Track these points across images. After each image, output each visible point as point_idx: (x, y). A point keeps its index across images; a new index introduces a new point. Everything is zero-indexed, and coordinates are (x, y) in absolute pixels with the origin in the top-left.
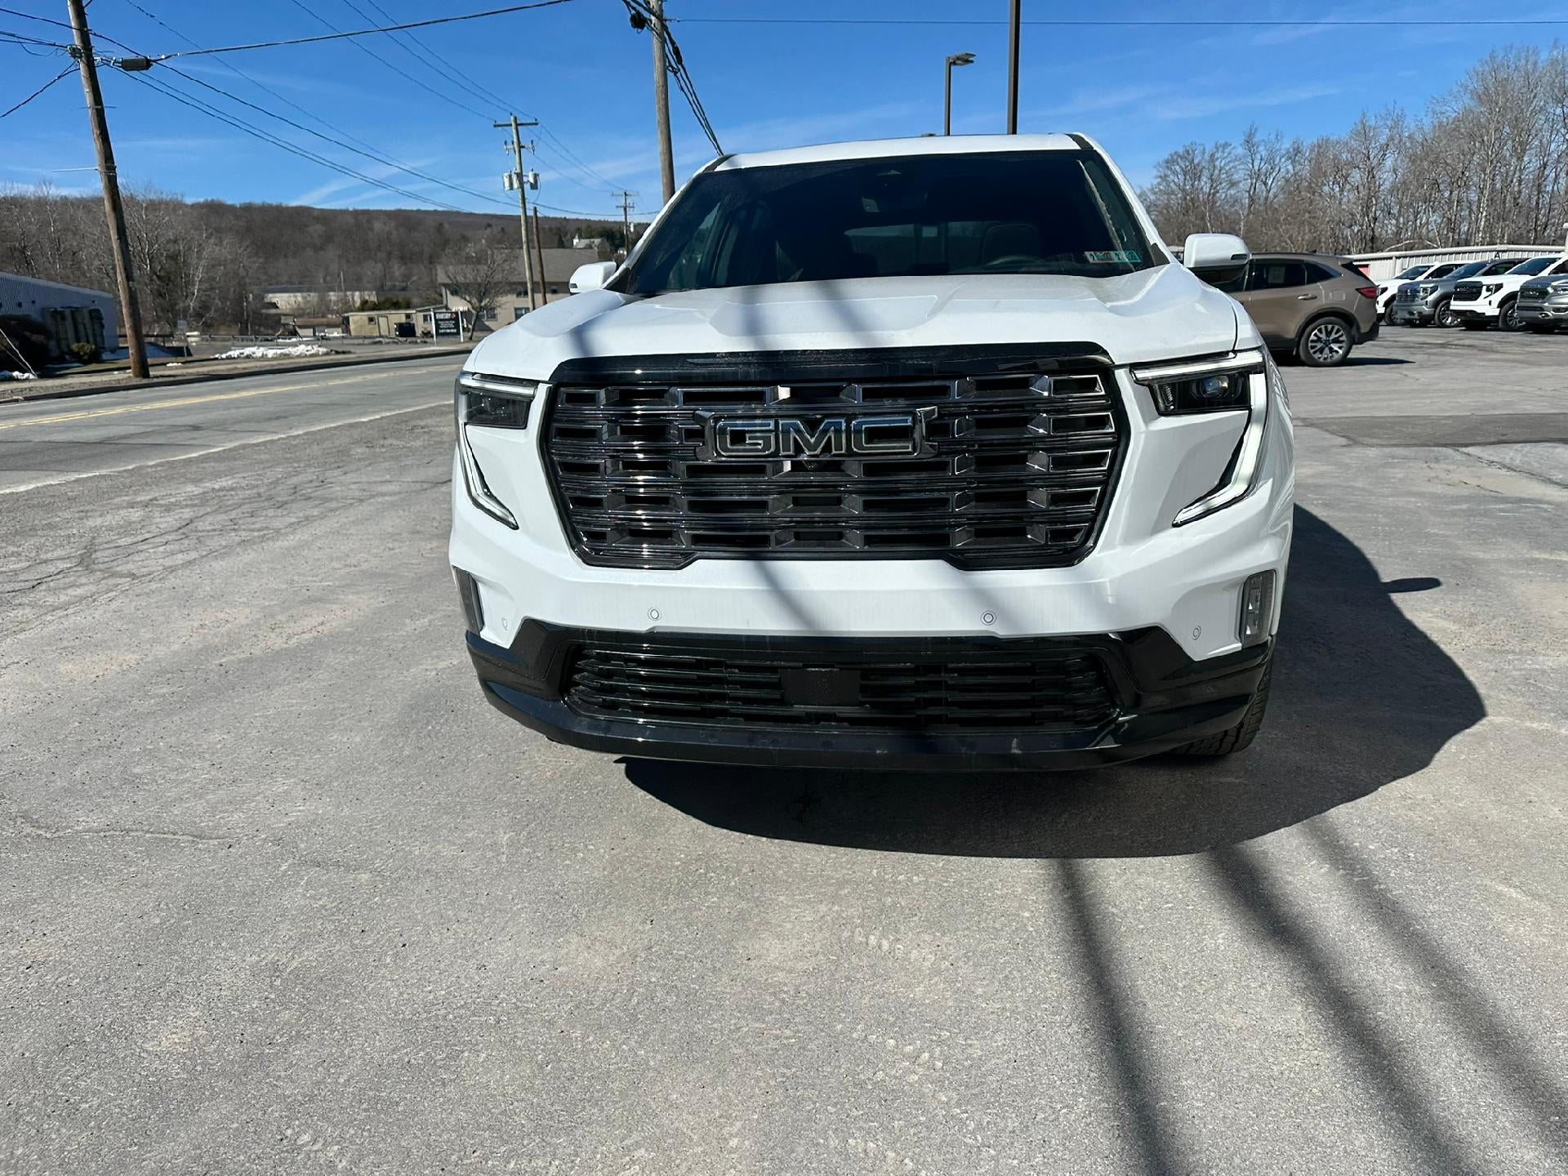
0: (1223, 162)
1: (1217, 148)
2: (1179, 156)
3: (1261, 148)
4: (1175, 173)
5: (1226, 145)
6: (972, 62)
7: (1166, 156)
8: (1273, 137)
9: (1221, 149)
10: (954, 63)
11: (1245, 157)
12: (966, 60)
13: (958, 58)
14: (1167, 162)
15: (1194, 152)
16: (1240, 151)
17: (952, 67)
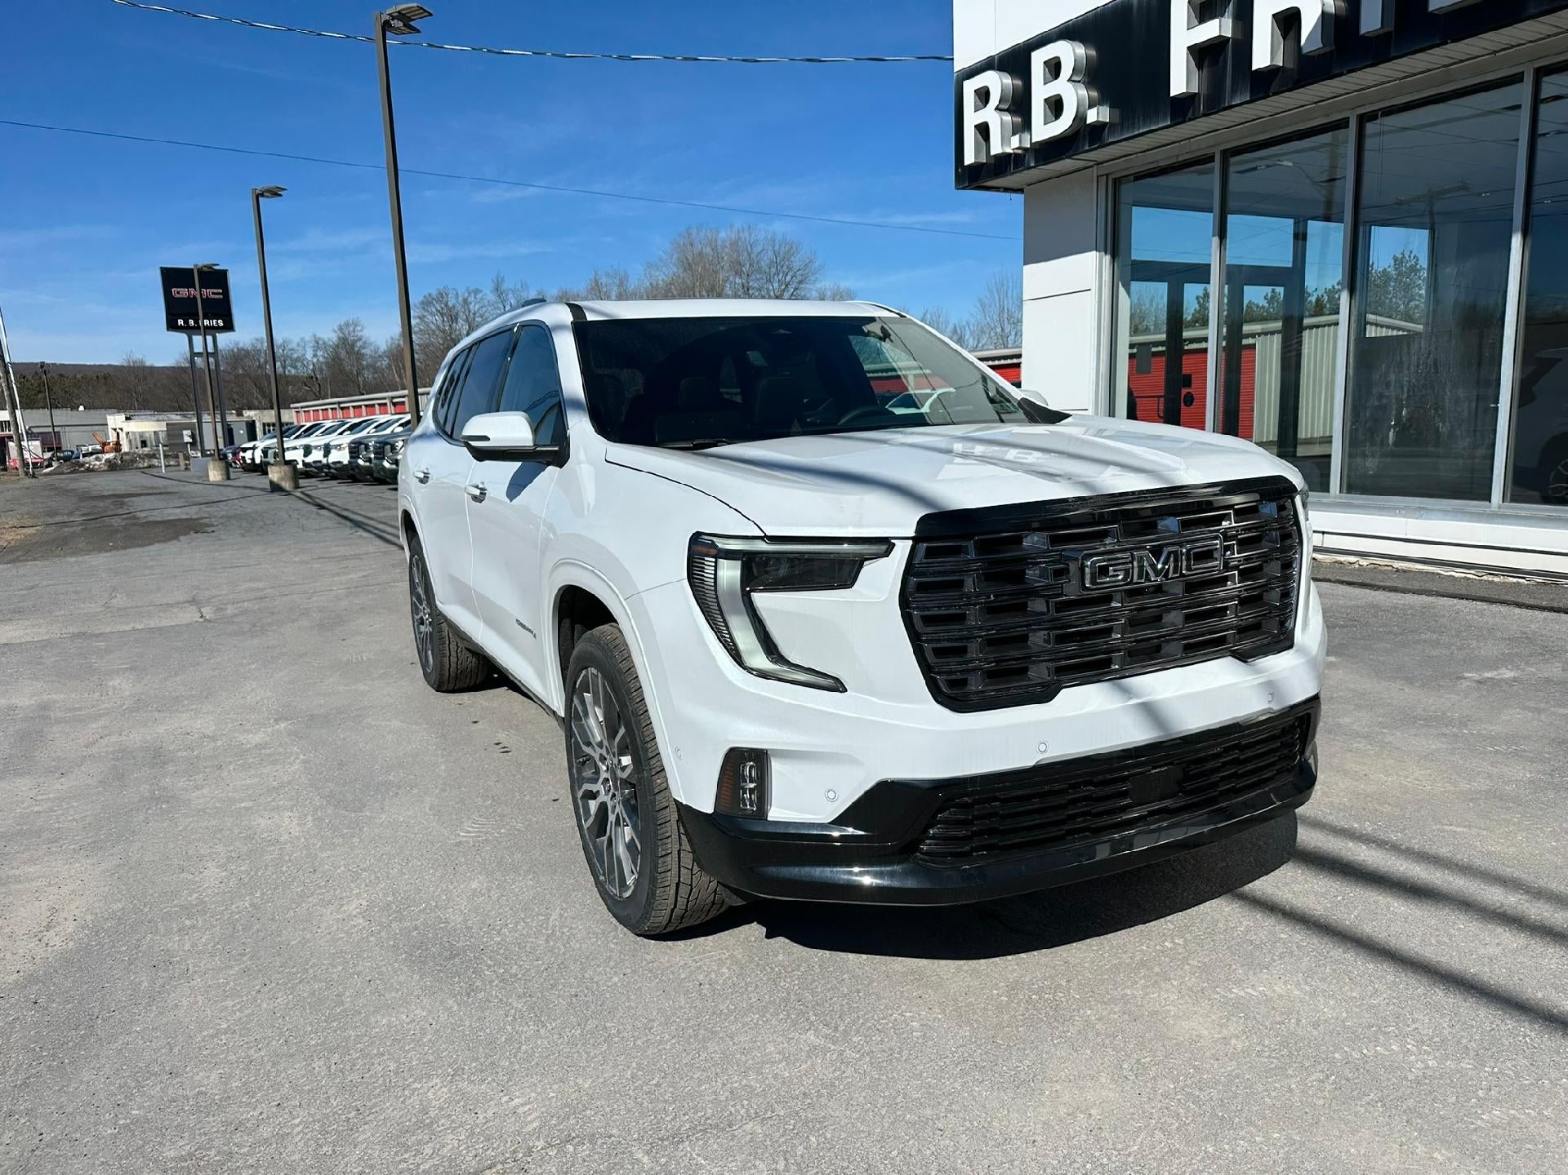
0: (477, 307)
1: (469, 294)
2: (433, 299)
3: (510, 295)
4: (432, 314)
5: (477, 291)
6: (280, 195)
7: (422, 298)
8: (519, 286)
9: (472, 295)
10: (262, 195)
11: (497, 302)
12: (275, 193)
13: (268, 191)
14: (423, 303)
15: (447, 295)
16: (492, 297)
17: (260, 199)
